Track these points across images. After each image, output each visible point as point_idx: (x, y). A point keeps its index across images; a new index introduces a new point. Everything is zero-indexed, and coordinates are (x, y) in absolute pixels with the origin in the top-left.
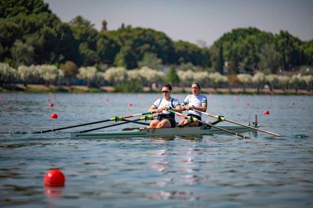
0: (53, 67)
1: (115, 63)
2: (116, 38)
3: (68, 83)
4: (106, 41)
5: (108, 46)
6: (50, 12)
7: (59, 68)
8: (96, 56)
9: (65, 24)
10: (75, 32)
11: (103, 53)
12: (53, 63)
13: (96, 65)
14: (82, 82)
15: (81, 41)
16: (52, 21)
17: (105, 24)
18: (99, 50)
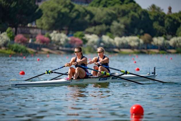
0: (136, 38)
1: (177, 34)
2: (177, 18)
3: (145, 48)
4: (171, 20)
5: (172, 23)
6: (135, 2)
7: (140, 38)
8: (164, 30)
9: (144, 10)
10: (151, 15)
11: (169, 28)
12: (136, 35)
13: (164, 35)
14: (155, 47)
15: (155, 20)
16: (136, 8)
17: (170, 9)
18: (166, 26)
